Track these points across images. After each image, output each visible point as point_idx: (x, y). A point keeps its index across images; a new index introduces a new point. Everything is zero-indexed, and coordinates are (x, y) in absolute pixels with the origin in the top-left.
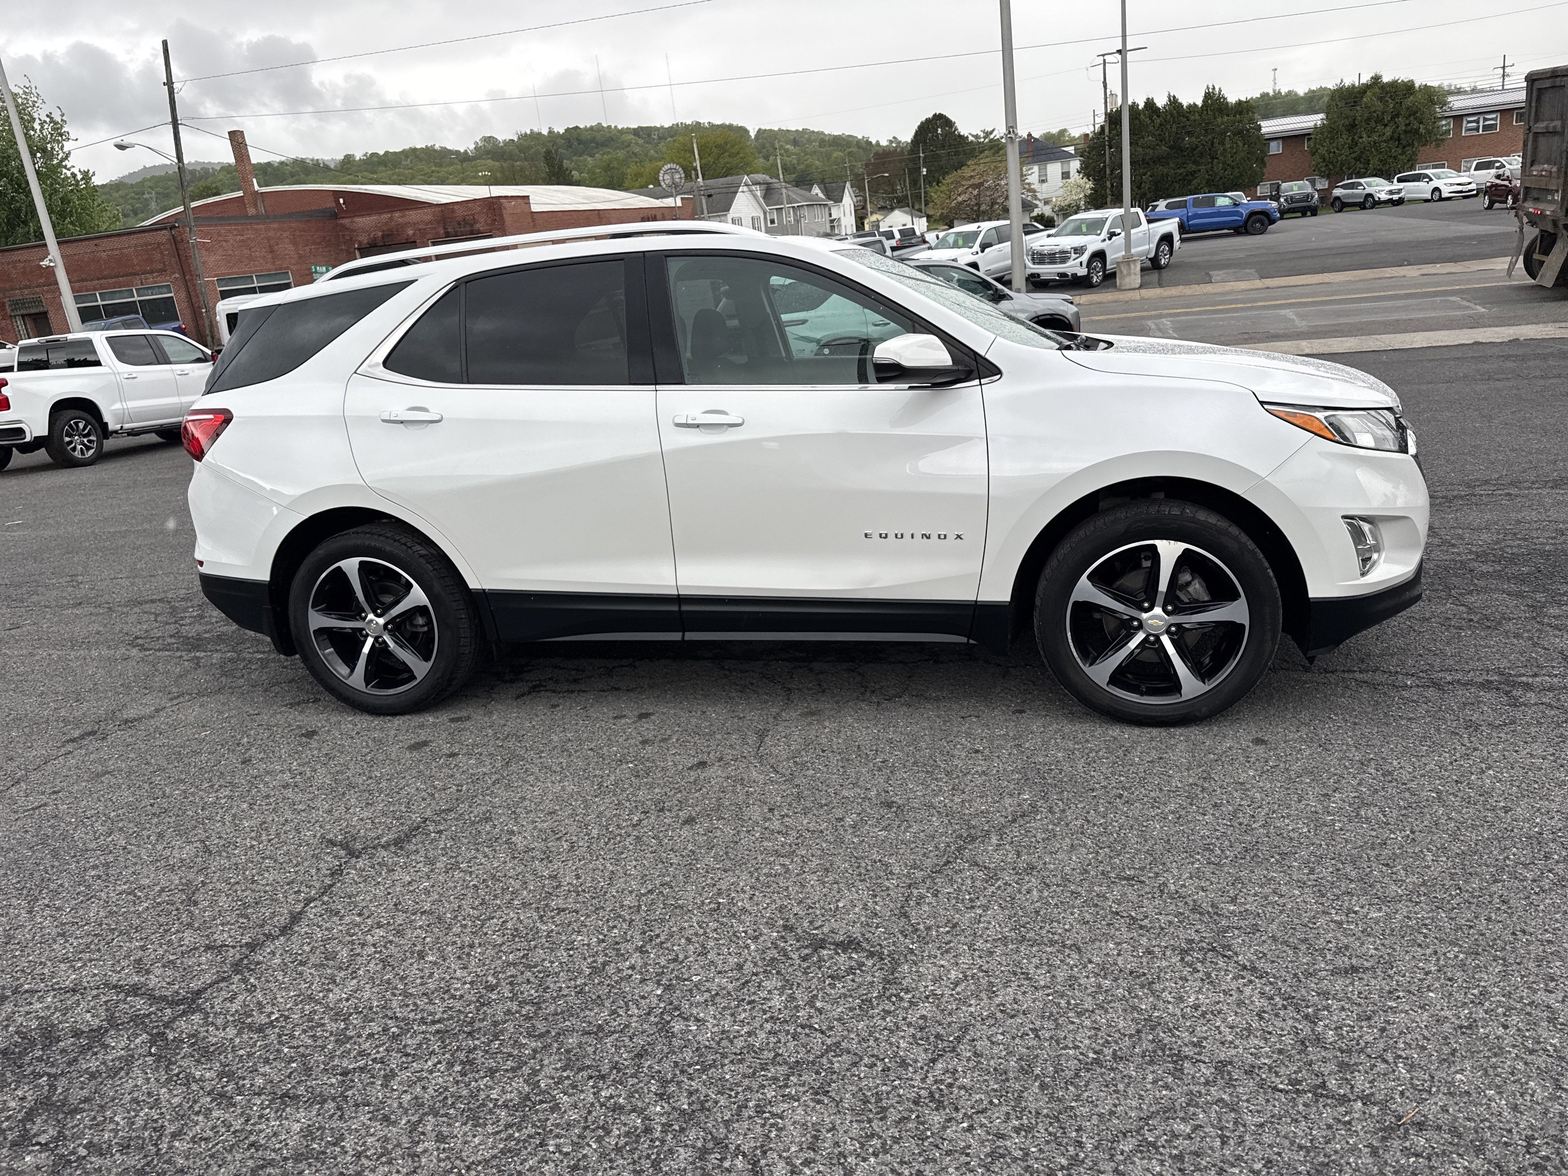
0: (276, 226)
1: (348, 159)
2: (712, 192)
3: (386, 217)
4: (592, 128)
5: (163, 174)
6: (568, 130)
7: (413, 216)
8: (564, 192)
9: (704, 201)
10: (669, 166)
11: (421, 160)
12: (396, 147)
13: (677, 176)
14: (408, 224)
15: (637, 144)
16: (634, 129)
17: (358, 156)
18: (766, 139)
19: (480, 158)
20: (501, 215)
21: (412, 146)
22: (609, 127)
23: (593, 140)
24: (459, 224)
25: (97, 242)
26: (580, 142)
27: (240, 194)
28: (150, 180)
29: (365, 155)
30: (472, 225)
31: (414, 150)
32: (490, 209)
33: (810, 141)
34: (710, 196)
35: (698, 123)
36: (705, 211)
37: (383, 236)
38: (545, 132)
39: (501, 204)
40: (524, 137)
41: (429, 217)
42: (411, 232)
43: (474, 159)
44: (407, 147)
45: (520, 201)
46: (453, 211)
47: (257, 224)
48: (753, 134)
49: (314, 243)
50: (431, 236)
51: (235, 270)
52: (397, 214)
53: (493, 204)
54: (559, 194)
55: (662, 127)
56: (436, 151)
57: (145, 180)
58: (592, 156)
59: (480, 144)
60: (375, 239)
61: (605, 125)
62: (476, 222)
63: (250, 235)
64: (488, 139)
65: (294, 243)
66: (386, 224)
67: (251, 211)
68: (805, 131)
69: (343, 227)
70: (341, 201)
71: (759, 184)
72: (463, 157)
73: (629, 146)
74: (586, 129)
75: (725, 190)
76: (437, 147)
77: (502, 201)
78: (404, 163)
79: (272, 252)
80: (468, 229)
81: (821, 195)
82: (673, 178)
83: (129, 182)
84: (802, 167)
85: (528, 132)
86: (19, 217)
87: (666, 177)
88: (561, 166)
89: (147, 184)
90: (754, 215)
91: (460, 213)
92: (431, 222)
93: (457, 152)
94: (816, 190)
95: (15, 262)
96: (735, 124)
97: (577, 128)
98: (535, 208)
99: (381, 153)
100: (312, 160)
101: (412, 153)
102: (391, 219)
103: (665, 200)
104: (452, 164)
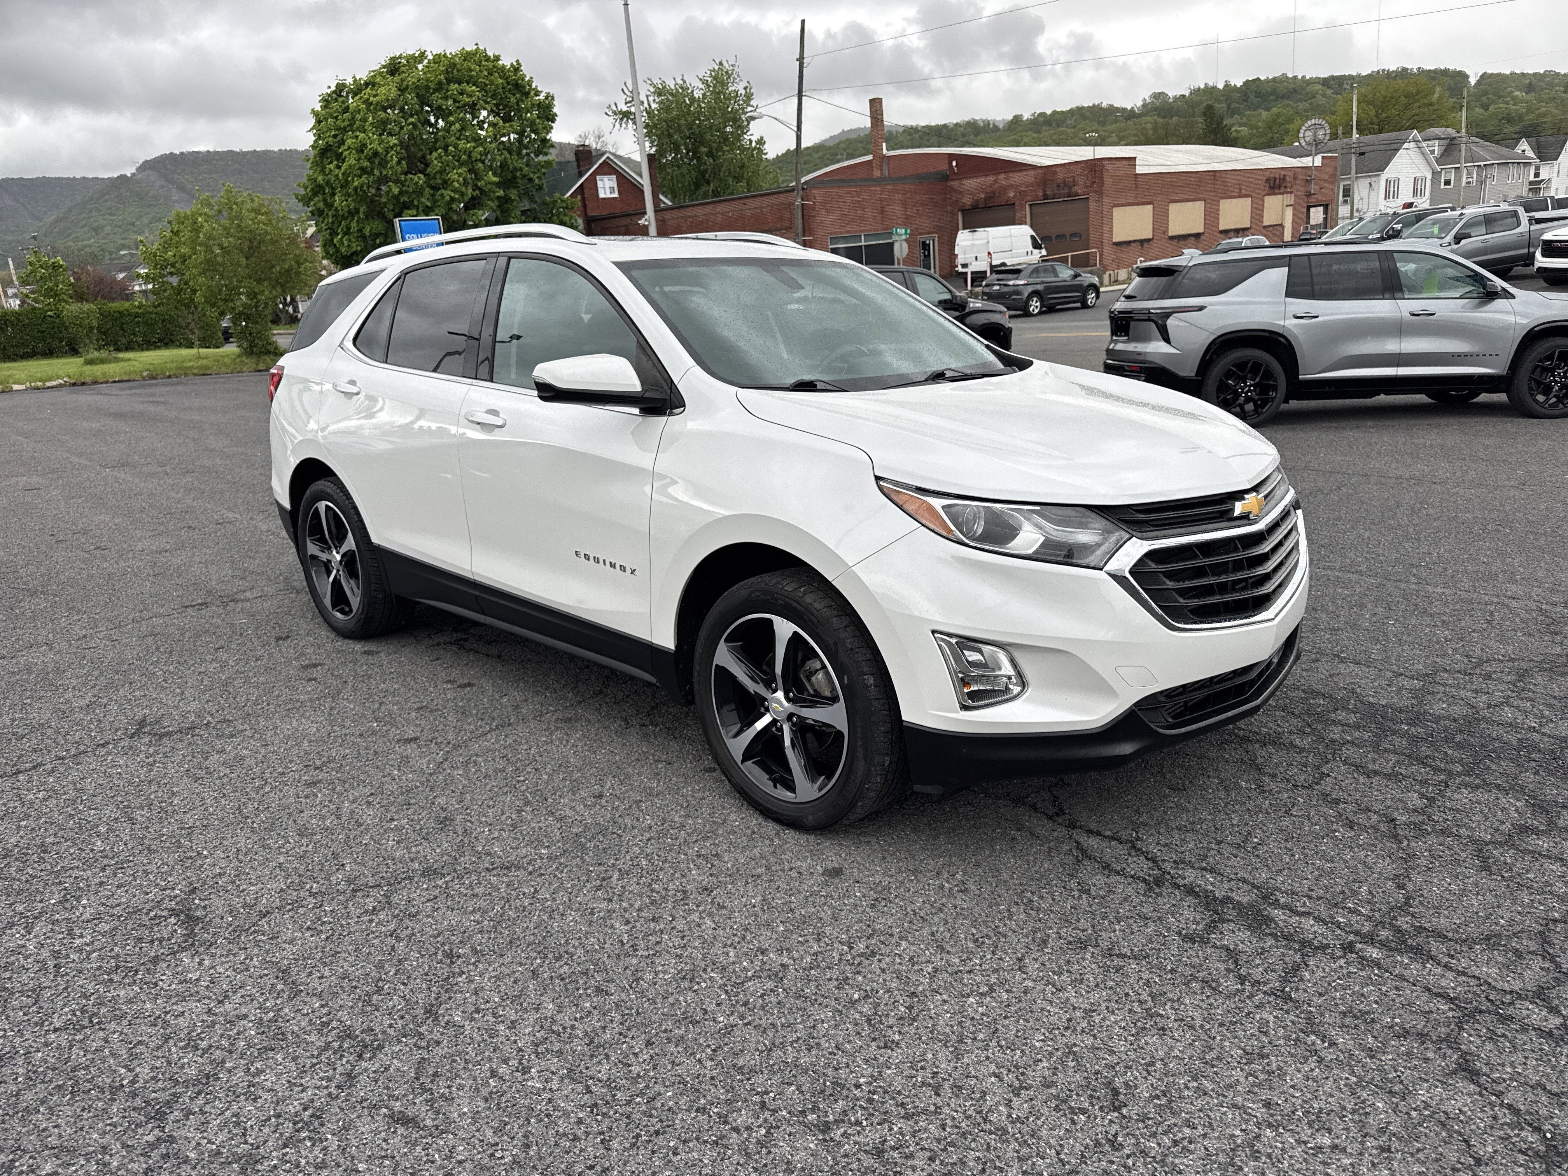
0: (889, 187)
1: (1017, 119)
2: (1363, 149)
3: (991, 179)
4: (1274, 80)
5: (855, 136)
6: (1247, 83)
7: (1017, 178)
8: (1185, 152)
9: (1353, 160)
10: (1313, 121)
11: (1085, 118)
12: (1064, 107)
13: (1321, 132)
14: (1011, 186)
15: (1324, 95)
16: (1324, 79)
17: (1026, 116)
18: (1490, 84)
19: (1145, 115)
20: (1102, 178)
21: (1079, 104)
22: (1295, 77)
23: (1274, 92)
24: (1059, 186)
25: (745, 201)
26: (1258, 94)
27: (870, 157)
28: (844, 142)
29: (1033, 115)
30: (1070, 188)
31: (1080, 109)
32: (1091, 171)
33: (1551, 86)
34: (1362, 154)
35: (1405, 70)
36: (1353, 171)
37: (985, 199)
38: (1221, 86)
39: (1103, 166)
40: (1196, 92)
41: (1030, 180)
42: (1011, 194)
43: (1139, 116)
44: (1074, 106)
45: (1124, 162)
46: (1055, 173)
47: (874, 186)
48: (1473, 81)
49: (921, 205)
50: (1029, 198)
51: (848, 229)
52: (1002, 176)
53: (1095, 166)
54: (1180, 155)
55: (1359, 76)
56: (1102, 109)
57: (840, 143)
58: (1267, 109)
59: (1148, 101)
60: (978, 201)
61: (1290, 75)
62: (1075, 183)
63: (865, 196)
64: (1159, 96)
65: (904, 205)
66: (991, 186)
67: (877, 174)
68: (1547, 73)
69: (952, 189)
70: (954, 163)
71: (1439, 138)
72: (1129, 115)
73: (1314, 97)
74: (1267, 81)
75: (1383, 147)
76: (1104, 105)
77: (1106, 163)
78: (1068, 122)
79: (882, 212)
80: (1066, 191)
81: (1530, 153)
82: (1315, 135)
83: (828, 144)
84: (1532, 116)
85: (1202, 86)
86: (704, 176)
87: (1308, 133)
88: (1219, 122)
89: (843, 146)
90: (1418, 175)
91: (1061, 175)
92: (1032, 185)
93: (1124, 110)
94: (1524, 147)
95: (686, 217)
96: (1451, 68)
97: (1258, 79)
98: (1139, 170)
99: (1049, 112)
100: (984, 121)
101: (1079, 113)
102: (995, 181)
103: (1304, 160)
104: (1116, 121)
